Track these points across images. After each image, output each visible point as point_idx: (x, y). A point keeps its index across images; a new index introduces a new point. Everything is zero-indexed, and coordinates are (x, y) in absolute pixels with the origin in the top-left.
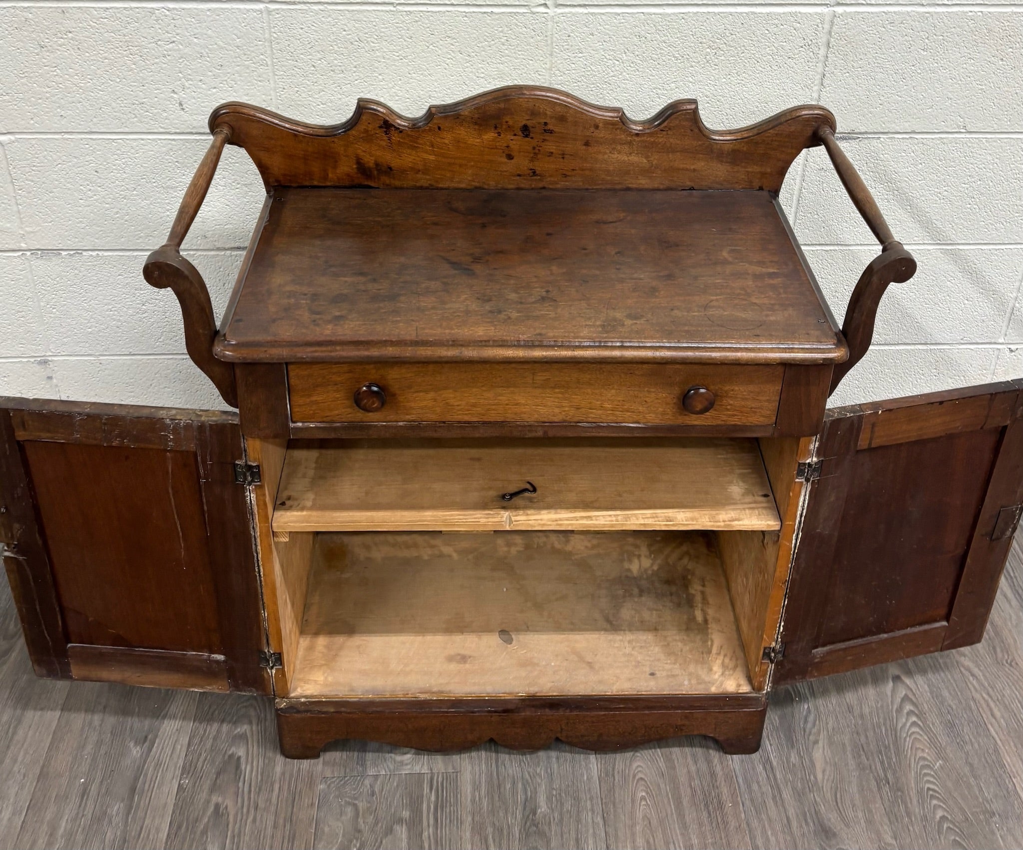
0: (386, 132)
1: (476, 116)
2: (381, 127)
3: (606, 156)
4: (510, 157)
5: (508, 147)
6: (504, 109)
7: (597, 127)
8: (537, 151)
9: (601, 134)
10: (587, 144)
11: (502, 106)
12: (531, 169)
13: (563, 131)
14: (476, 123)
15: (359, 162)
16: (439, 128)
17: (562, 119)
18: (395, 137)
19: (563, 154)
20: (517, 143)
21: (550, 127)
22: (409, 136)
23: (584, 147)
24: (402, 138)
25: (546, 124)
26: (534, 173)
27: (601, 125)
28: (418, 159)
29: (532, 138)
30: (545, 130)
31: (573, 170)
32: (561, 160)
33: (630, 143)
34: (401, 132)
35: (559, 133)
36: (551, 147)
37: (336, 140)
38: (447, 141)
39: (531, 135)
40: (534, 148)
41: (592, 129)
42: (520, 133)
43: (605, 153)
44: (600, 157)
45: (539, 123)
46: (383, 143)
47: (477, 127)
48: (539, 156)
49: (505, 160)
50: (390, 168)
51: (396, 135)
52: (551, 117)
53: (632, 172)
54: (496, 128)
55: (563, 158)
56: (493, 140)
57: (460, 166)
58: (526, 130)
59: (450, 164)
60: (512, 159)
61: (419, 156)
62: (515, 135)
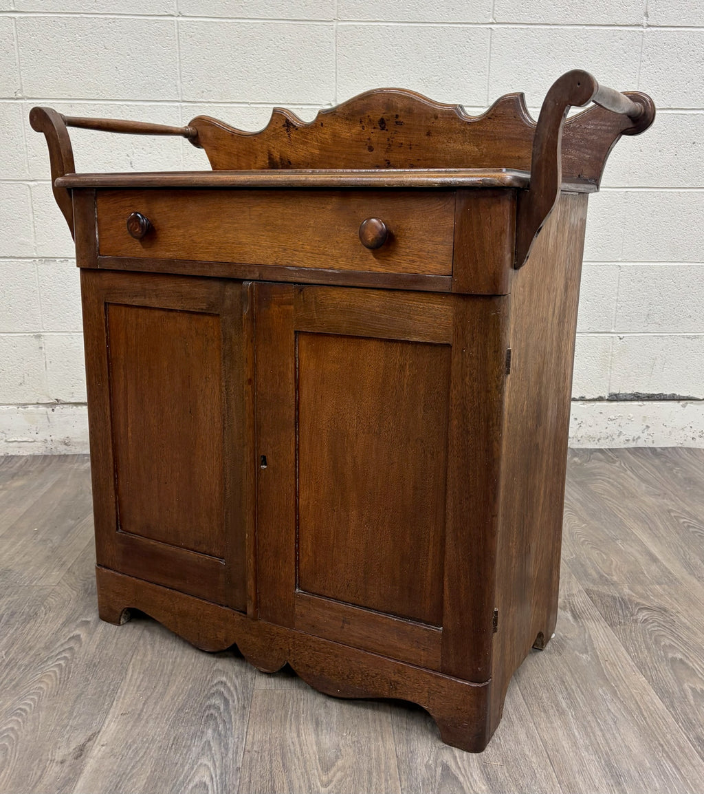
0: (287, 130)
1: (347, 112)
2: (284, 126)
3: (444, 146)
4: (371, 149)
5: (369, 139)
6: (367, 104)
7: (436, 118)
8: (391, 143)
9: (440, 124)
10: (429, 134)
11: (365, 102)
12: (386, 160)
13: (410, 122)
14: (347, 119)
15: (270, 158)
16: (322, 125)
17: (410, 112)
18: (293, 135)
19: (411, 145)
20: (376, 136)
21: (400, 119)
22: (302, 132)
23: (426, 137)
24: (297, 134)
25: (397, 116)
26: (389, 163)
27: (439, 116)
28: (307, 153)
29: (387, 130)
30: (397, 122)
31: (418, 160)
32: (409, 150)
33: (463, 132)
34: (297, 129)
35: (407, 124)
36: (401, 138)
37: (256, 138)
38: (327, 137)
39: (387, 127)
40: (388, 140)
41: (433, 119)
42: (378, 126)
43: (443, 143)
44: (439, 146)
45: (392, 116)
46: (285, 140)
47: (347, 122)
48: (392, 147)
49: (366, 151)
50: (290, 162)
51: (294, 132)
52: (401, 110)
53: (465, 161)
54: (361, 122)
55: (411, 148)
56: (359, 134)
57: (336, 158)
58: (382, 123)
59: (328, 157)
60: (372, 151)
61: (308, 151)
62: (374, 128)
